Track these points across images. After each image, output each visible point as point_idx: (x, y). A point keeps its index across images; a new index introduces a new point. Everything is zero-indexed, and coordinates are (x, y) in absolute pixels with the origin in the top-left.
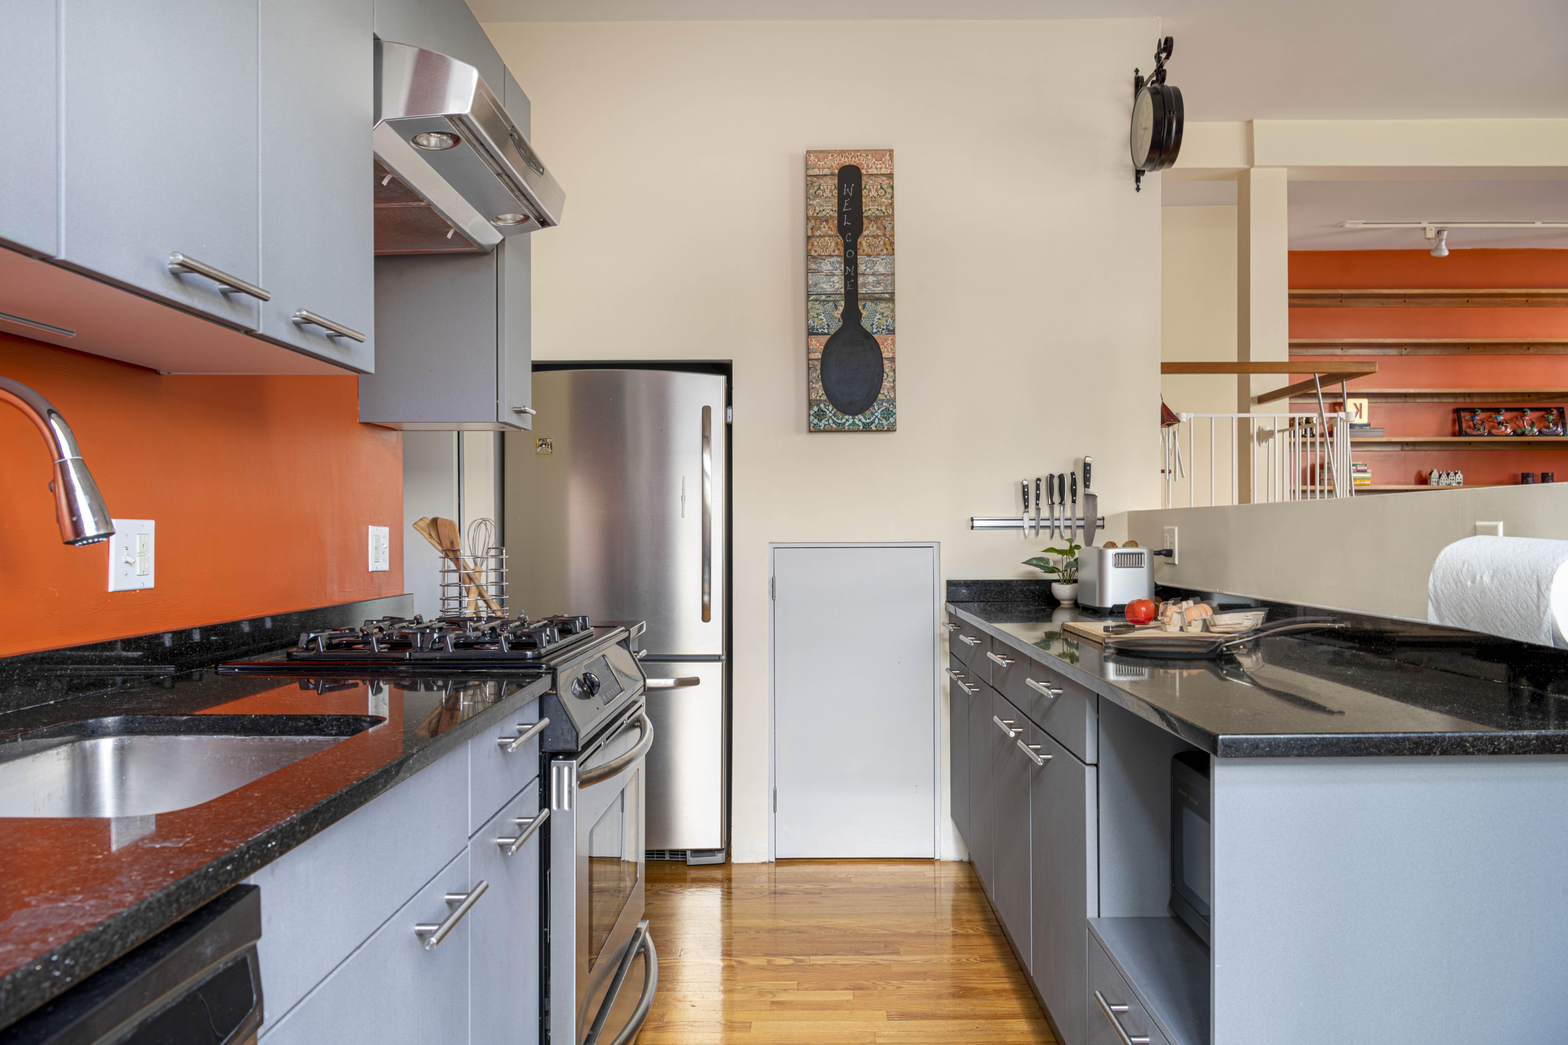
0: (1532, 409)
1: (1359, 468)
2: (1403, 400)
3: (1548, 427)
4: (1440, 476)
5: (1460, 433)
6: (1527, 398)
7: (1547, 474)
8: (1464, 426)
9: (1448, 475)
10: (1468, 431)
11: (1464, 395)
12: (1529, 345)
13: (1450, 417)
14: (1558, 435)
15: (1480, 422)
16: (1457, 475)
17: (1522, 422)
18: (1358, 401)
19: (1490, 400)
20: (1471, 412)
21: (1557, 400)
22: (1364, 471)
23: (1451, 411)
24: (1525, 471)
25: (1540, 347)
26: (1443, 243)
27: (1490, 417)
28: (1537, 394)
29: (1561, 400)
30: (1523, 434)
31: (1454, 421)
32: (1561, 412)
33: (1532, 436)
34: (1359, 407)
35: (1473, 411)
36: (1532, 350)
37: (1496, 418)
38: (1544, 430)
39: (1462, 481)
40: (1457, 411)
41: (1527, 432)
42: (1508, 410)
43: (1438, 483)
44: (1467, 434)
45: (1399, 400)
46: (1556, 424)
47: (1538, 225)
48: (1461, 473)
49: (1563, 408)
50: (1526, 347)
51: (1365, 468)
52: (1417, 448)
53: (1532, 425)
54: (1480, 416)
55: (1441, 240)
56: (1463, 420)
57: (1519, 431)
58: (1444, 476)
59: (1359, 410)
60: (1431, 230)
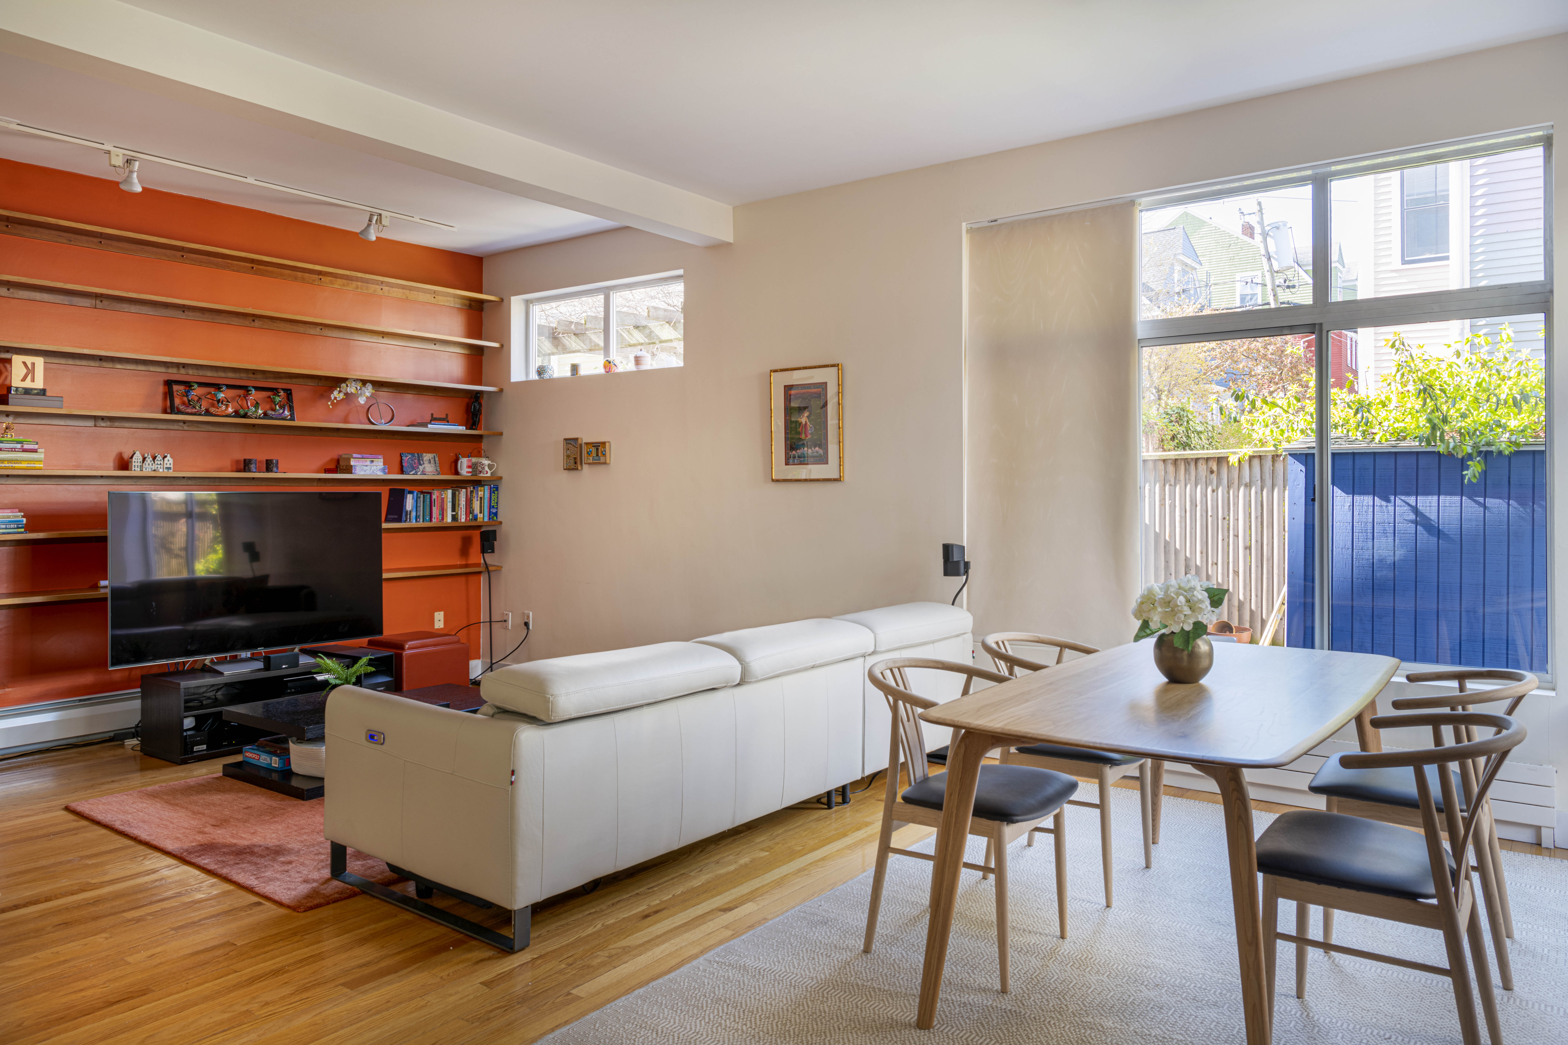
0: (257, 389)
1: (26, 447)
2: (97, 364)
3: (274, 410)
4: (144, 459)
5: (173, 410)
6: (251, 375)
7: (271, 461)
8: (177, 401)
9: (154, 458)
10: (182, 407)
11: (178, 365)
12: (255, 317)
13: (161, 389)
14: (284, 419)
15: (196, 398)
16: (166, 459)
17: (245, 402)
18: (29, 359)
19: (209, 374)
20: (186, 386)
21: (284, 381)
22: (35, 451)
23: (162, 383)
24: (247, 457)
25: (266, 320)
26: (135, 175)
27: (209, 393)
28: (263, 372)
29: (288, 381)
30: (245, 416)
31: (165, 394)
32: (289, 393)
33: (256, 418)
34: (30, 367)
35: (188, 385)
36: (257, 323)
37: (215, 395)
38: (270, 412)
39: (172, 466)
40: (169, 384)
41: (250, 413)
42: (229, 387)
43: (141, 467)
44: (179, 412)
45: (92, 363)
46: (282, 407)
47: (251, 180)
48: (171, 457)
49: (291, 390)
50: (251, 318)
51: (36, 447)
52: (116, 424)
53: (257, 405)
54: (197, 392)
55: (131, 172)
56: (175, 394)
57: (242, 412)
58: (149, 460)
59: (30, 371)
60: (118, 155)
